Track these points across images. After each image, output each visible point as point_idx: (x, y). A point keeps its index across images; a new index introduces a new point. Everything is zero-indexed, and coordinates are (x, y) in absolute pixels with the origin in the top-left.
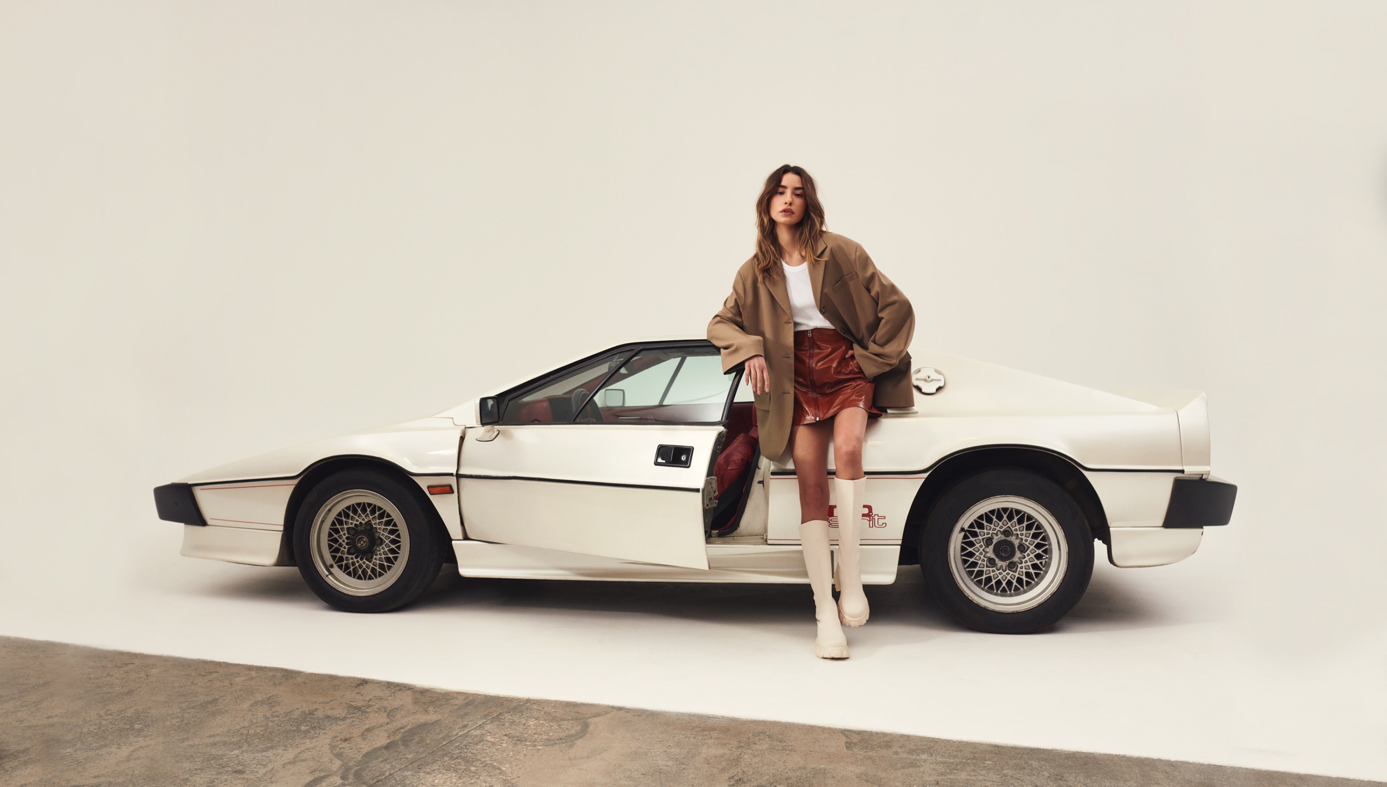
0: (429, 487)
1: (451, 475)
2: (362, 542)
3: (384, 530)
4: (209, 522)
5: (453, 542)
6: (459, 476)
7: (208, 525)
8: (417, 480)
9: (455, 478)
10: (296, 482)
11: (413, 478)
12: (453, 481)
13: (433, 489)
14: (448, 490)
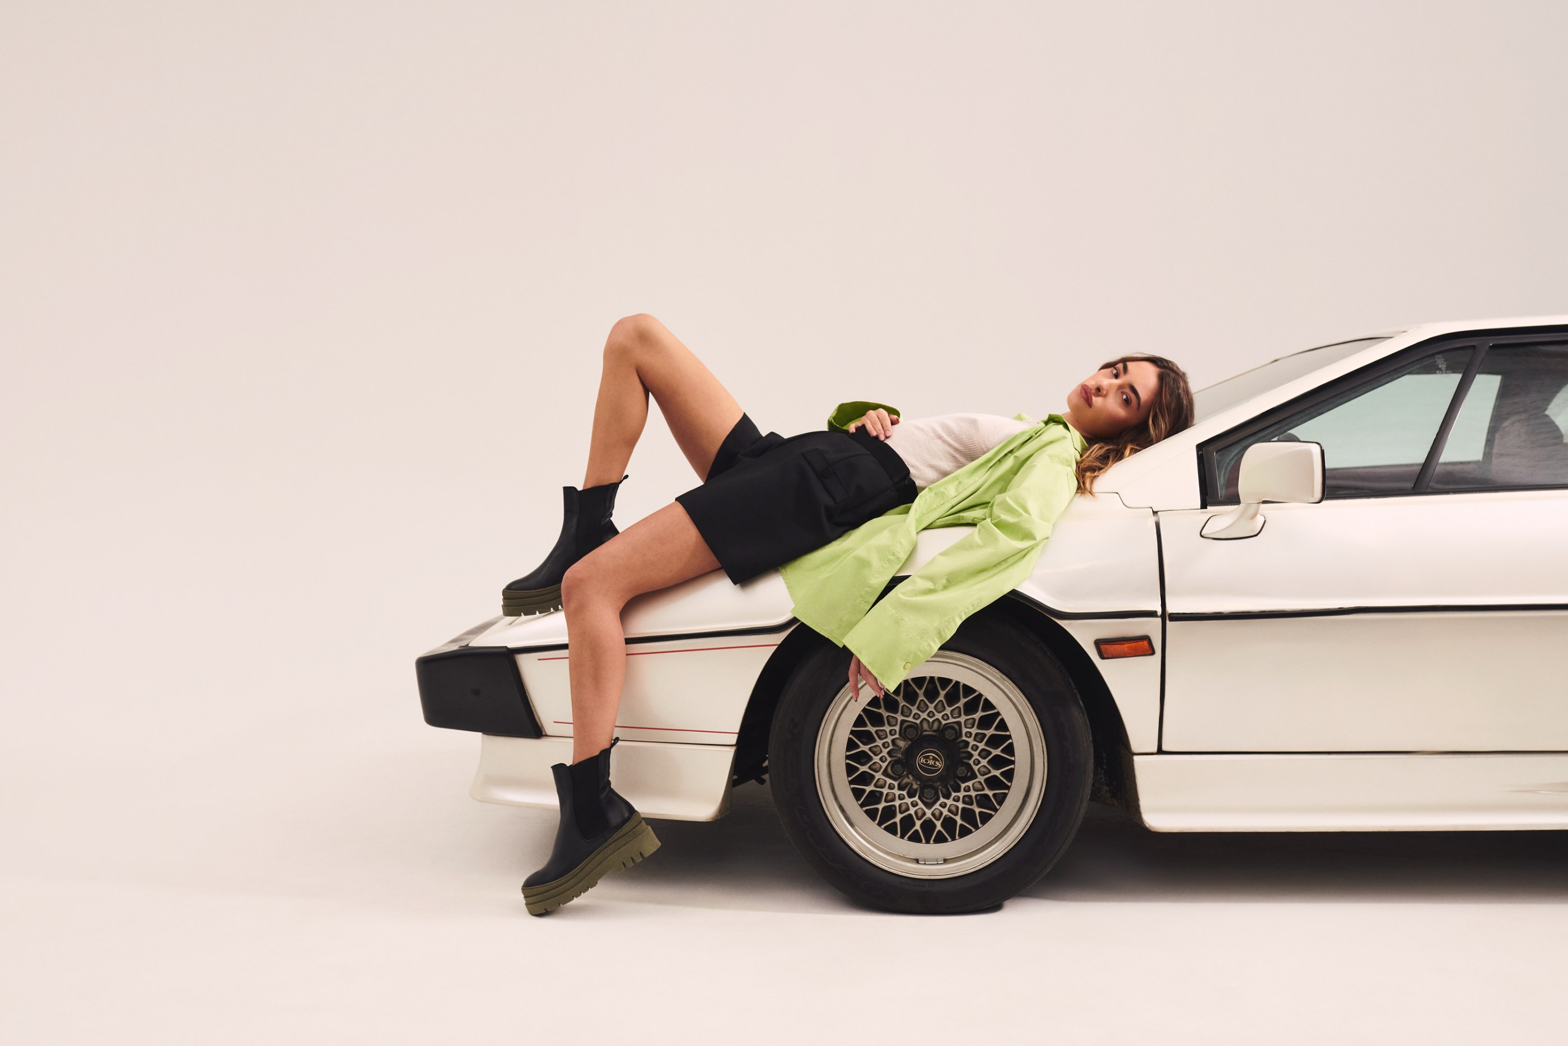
0: (1099, 644)
1: (1152, 614)
2: (931, 762)
3: (980, 737)
4: (548, 727)
5: (1136, 758)
6: (1166, 617)
7: (546, 736)
8: (1074, 629)
9: (1158, 621)
10: (779, 638)
11: (1063, 623)
12: (1151, 627)
13: (1106, 647)
14: (1141, 646)
